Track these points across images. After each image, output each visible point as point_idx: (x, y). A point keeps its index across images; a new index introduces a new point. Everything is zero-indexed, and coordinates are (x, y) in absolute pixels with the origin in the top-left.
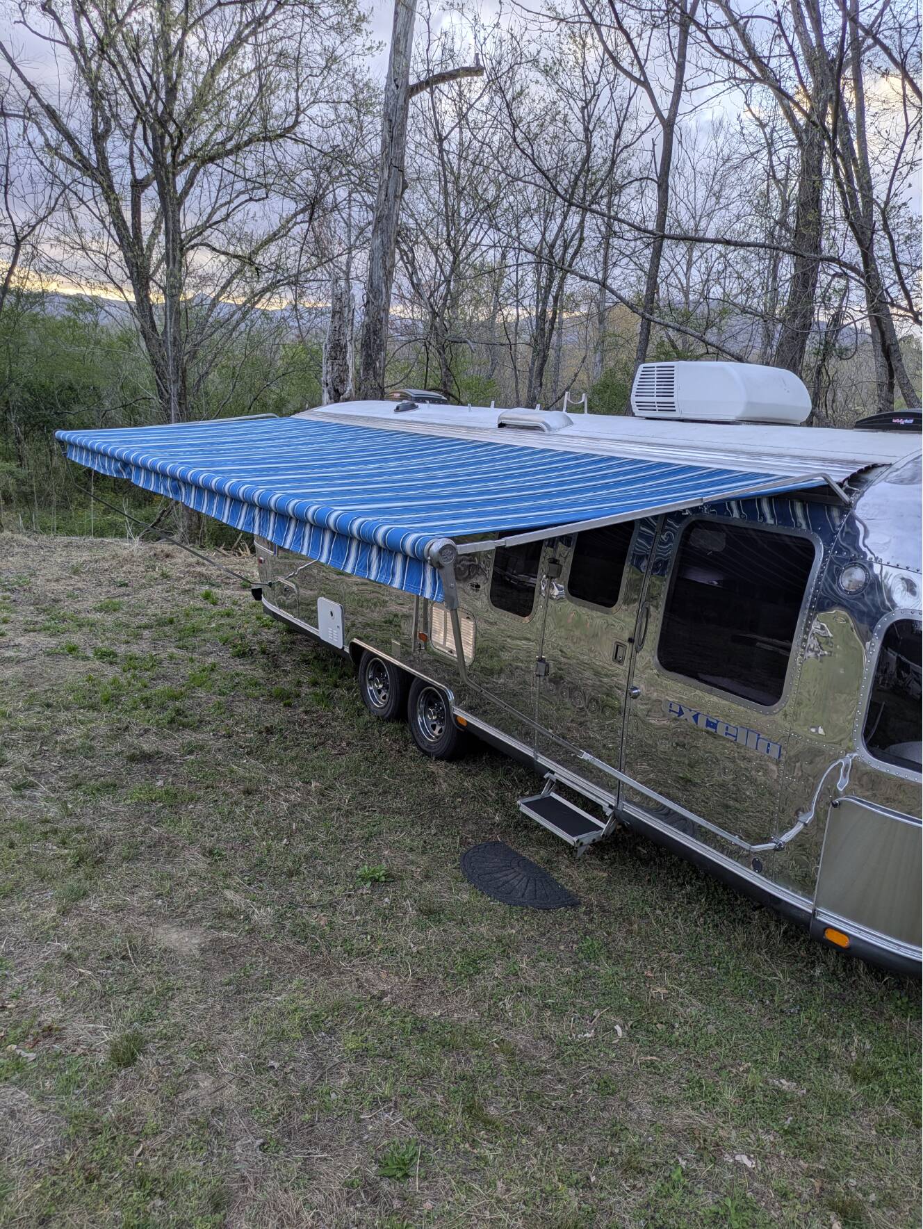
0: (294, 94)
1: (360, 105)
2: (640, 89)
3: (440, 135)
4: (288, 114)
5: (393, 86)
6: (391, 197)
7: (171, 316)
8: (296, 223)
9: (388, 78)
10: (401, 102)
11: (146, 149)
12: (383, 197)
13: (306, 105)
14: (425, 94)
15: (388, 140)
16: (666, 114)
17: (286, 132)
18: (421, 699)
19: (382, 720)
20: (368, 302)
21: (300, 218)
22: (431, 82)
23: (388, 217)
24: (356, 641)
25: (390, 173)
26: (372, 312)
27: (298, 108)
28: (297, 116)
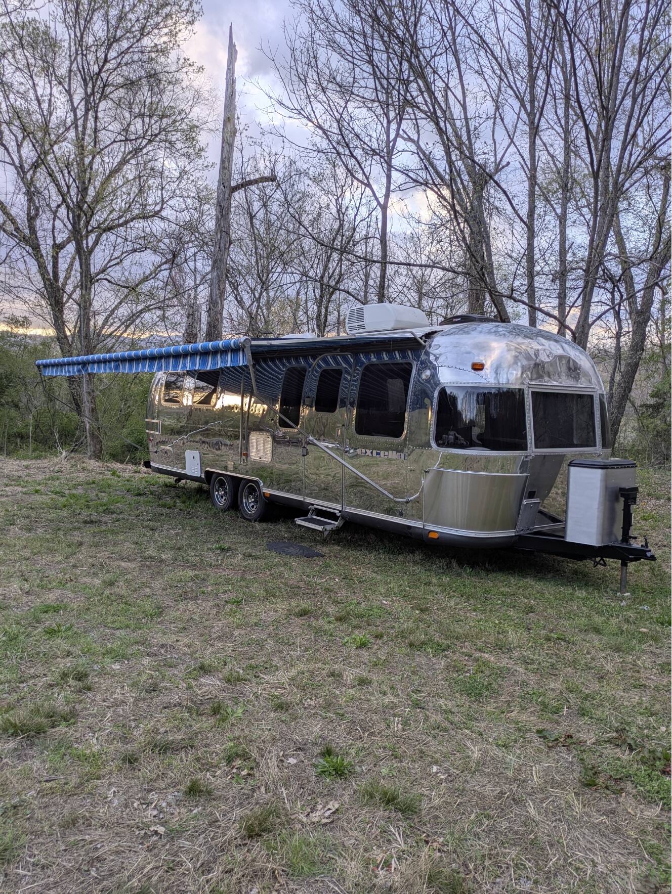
0: (160, 192)
1: (201, 199)
2: (367, 189)
3: (251, 214)
4: (156, 204)
5: (222, 187)
6: (222, 248)
7: (84, 321)
8: (161, 270)
9: (219, 182)
10: (227, 195)
11: (69, 223)
12: (218, 249)
13: (167, 198)
14: (242, 191)
15: (220, 217)
16: (382, 202)
17: (157, 214)
18: (246, 491)
19: (224, 510)
20: (210, 309)
21: (163, 267)
22: (245, 185)
23: (221, 260)
24: (208, 469)
25: (221, 235)
26: (212, 315)
27: (163, 200)
28: (162, 205)
